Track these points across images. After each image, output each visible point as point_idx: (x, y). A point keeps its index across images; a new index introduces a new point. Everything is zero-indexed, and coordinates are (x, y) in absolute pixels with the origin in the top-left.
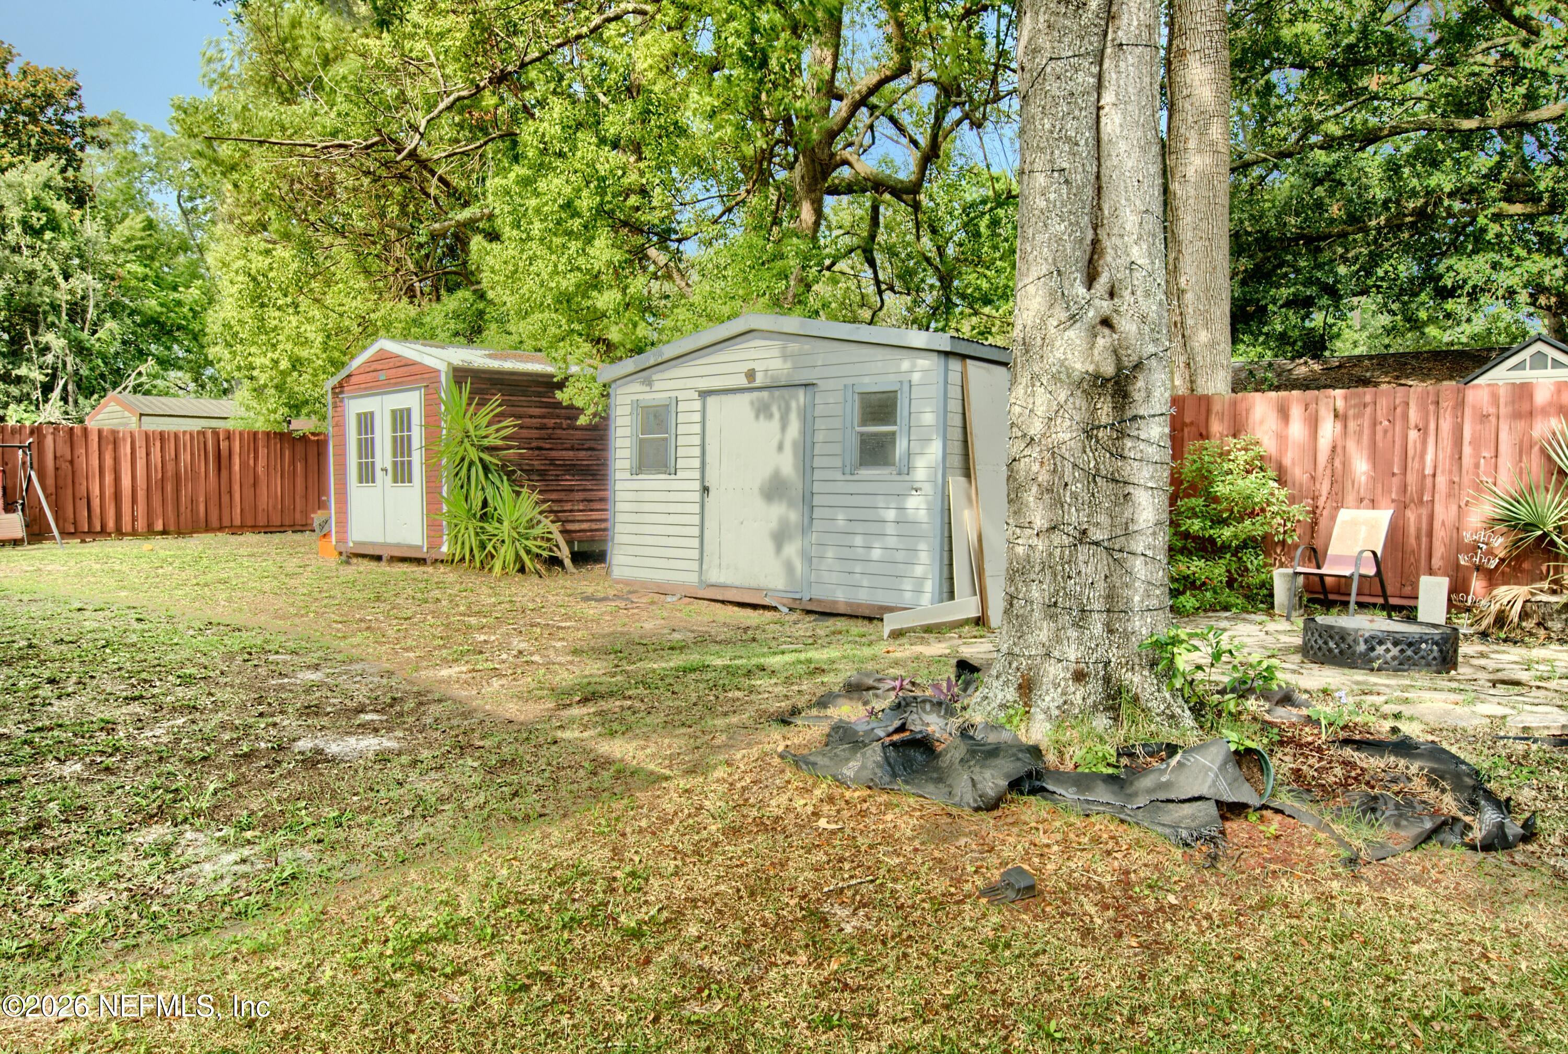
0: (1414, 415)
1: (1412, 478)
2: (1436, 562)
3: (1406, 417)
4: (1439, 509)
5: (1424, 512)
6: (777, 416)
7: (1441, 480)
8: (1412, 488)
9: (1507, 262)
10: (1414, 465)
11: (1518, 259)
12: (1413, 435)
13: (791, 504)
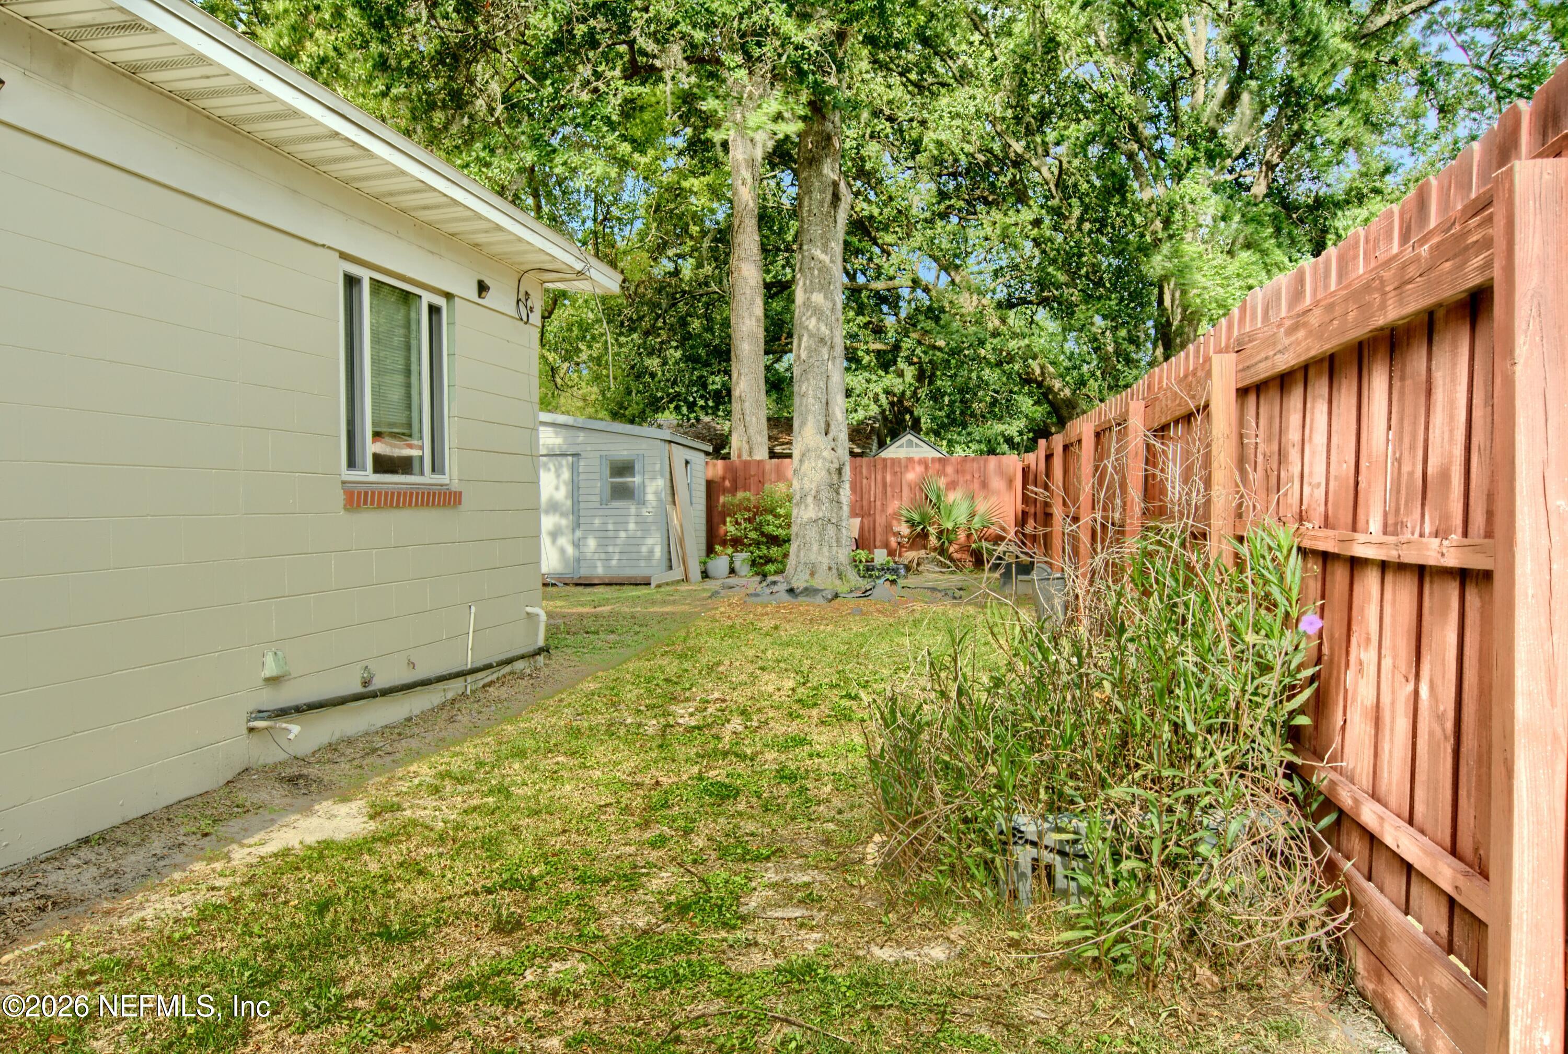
0: (864, 471)
1: (865, 503)
2: (878, 543)
3: (861, 473)
4: (877, 517)
5: (871, 519)
6: (553, 469)
7: (878, 503)
8: (865, 508)
9: (874, 377)
10: (865, 497)
11: (881, 377)
12: (865, 481)
13: (563, 515)
